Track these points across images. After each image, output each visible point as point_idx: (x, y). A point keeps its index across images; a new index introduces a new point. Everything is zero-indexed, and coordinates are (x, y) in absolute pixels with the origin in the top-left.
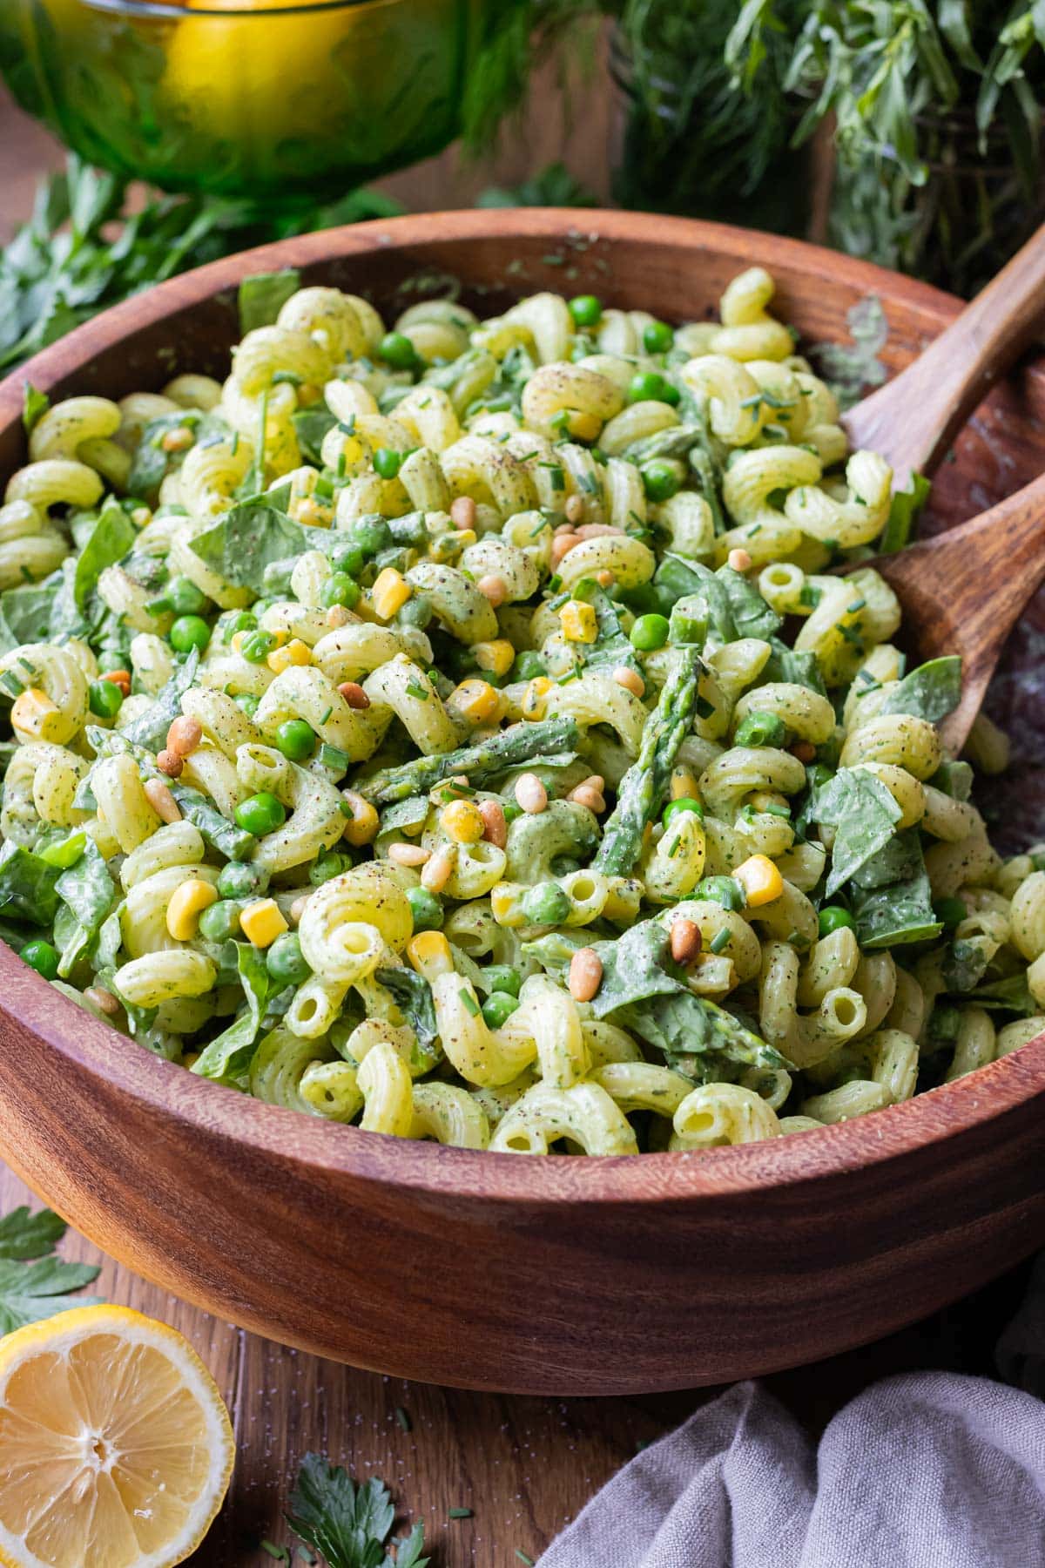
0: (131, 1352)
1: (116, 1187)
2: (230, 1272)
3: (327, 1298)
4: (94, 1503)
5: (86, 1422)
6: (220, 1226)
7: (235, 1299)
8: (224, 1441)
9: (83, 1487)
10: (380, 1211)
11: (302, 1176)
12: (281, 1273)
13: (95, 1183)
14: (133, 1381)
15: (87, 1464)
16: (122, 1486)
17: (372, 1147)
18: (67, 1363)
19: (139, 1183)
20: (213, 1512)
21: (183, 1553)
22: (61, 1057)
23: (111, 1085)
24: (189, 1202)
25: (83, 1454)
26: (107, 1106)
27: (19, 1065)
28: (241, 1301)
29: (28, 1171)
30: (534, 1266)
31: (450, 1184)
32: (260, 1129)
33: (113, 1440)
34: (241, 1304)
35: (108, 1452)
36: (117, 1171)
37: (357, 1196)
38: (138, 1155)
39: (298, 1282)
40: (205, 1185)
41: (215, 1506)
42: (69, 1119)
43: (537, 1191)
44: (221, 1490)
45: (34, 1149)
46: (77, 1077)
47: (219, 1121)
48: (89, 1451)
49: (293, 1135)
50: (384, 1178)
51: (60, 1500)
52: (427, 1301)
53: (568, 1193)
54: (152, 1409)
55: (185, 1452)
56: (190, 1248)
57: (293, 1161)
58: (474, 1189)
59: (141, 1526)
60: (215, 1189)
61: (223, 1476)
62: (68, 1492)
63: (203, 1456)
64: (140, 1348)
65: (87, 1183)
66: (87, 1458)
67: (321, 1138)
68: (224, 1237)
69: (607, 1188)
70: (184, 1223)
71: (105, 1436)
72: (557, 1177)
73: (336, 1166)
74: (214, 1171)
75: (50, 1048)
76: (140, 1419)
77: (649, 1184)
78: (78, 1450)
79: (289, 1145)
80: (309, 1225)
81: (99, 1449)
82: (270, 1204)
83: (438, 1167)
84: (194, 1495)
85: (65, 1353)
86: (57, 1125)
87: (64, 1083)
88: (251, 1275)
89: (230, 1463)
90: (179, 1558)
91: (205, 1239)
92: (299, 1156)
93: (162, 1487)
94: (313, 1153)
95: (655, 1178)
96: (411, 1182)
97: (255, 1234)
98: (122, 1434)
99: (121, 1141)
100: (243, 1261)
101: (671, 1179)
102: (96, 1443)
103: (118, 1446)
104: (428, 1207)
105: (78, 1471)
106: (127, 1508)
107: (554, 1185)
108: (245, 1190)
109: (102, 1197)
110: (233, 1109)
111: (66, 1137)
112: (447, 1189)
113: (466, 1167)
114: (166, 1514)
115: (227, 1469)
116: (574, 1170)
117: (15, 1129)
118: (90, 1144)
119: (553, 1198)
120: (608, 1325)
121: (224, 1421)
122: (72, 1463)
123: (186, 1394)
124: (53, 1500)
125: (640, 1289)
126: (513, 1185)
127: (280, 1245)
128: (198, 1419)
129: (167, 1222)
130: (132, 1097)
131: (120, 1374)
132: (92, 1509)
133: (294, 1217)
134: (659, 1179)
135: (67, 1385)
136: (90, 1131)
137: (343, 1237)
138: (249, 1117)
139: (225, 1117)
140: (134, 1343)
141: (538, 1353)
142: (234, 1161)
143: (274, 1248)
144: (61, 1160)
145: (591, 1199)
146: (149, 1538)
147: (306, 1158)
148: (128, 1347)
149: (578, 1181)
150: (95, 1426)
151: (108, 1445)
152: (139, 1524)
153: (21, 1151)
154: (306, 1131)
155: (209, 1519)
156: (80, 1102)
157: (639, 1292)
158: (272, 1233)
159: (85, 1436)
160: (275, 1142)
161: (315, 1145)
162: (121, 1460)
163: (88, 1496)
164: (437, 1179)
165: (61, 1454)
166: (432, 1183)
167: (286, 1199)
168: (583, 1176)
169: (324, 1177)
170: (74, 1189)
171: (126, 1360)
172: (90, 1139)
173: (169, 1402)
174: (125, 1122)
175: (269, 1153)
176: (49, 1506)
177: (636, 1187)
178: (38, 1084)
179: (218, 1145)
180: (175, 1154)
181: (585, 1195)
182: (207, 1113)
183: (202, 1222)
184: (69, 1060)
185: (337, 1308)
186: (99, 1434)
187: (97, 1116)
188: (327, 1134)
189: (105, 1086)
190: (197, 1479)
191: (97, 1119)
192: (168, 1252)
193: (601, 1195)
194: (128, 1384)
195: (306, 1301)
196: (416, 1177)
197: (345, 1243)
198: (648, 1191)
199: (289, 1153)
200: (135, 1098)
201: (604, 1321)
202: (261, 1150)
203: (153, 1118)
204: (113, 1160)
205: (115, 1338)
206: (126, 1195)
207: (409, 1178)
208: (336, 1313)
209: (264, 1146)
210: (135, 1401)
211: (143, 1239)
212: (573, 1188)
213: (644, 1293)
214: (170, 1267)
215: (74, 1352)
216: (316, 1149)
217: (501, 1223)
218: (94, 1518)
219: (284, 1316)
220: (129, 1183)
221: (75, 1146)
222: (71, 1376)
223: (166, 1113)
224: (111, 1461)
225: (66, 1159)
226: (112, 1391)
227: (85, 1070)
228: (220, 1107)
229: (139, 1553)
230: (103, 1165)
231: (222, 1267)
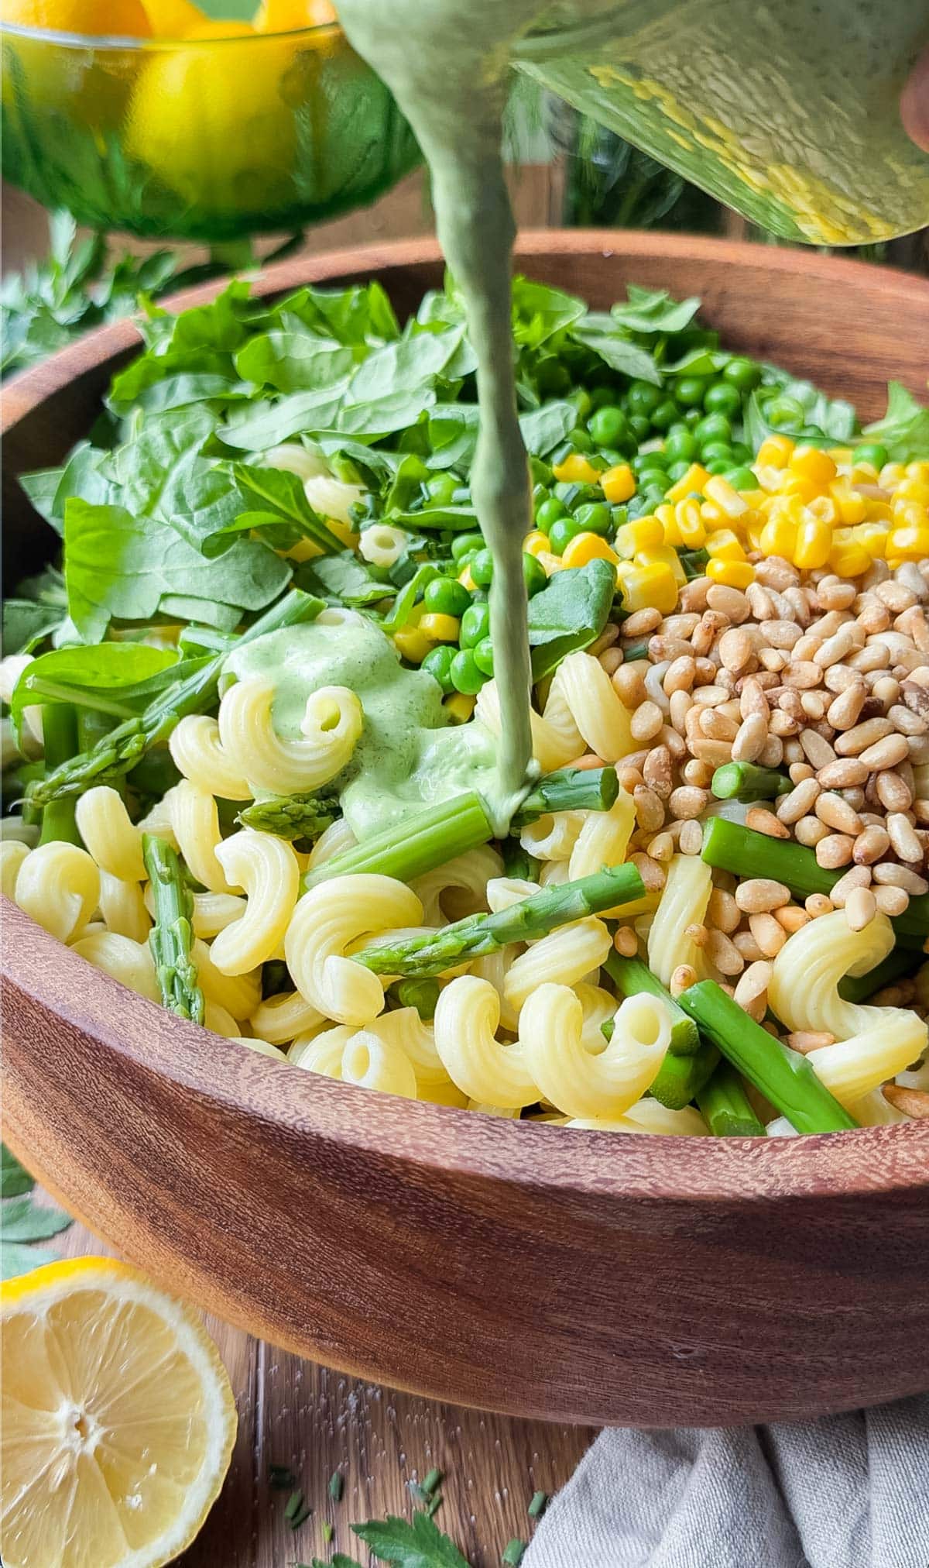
0: (118, 1310)
1: (171, 1207)
2: (315, 1306)
3: (439, 1334)
4: (73, 1491)
5: (65, 1392)
6: (304, 1250)
7: (320, 1337)
8: (224, 1412)
9: (60, 1472)
10: (517, 1221)
11: (415, 1181)
12: (379, 1306)
13: (143, 1203)
14: (120, 1344)
15: (66, 1444)
16: (107, 1471)
17: (504, 1138)
18: (44, 1326)
19: (200, 1202)
20: (211, 1496)
21: (178, 1547)
22: (97, 1046)
23: (162, 1078)
24: (264, 1223)
25: (62, 1433)
26: (158, 1105)
27: (45, 1061)
28: (326, 1338)
29: (63, 1190)
30: (714, 1283)
31: (613, 1182)
32: (357, 1122)
33: (97, 1415)
34: (326, 1343)
35: (91, 1429)
36: (172, 1188)
37: (488, 1205)
38: (197, 1166)
39: (402, 1316)
40: (285, 1200)
41: (214, 1488)
42: (110, 1126)
43: (727, 1186)
44: (221, 1470)
45: (68, 1164)
46: (119, 1071)
47: (304, 1115)
48: (69, 1429)
49: (400, 1128)
50: (524, 1178)
51: (33, 1488)
52: (571, 1332)
53: (766, 1186)
54: (142, 1377)
55: (180, 1426)
56: (264, 1278)
57: (404, 1162)
58: (644, 1186)
59: (129, 1518)
60: (299, 1204)
61: (223, 1452)
62: (45, 1478)
63: (200, 1431)
64: (128, 1307)
65: (133, 1204)
66: (65, 1438)
67: (438, 1130)
68: (307, 1264)
69: (816, 1178)
70: (257, 1249)
71: (88, 1411)
72: (748, 1166)
73: (461, 1166)
74: (298, 1181)
75: (83, 1035)
76: (127, 1389)
77: (867, 1168)
78: (55, 1428)
79: (398, 1142)
80: (419, 1244)
81: (80, 1425)
82: (370, 1220)
83: (593, 1160)
84: (189, 1477)
85: (42, 1314)
86: (95, 1133)
87: (102, 1080)
88: (342, 1309)
89: (230, 1436)
90: (172, 1552)
91: (284, 1267)
92: (412, 1154)
93: (153, 1468)
94: (431, 1151)
95: (873, 1161)
96: (560, 1182)
97: (350, 1259)
98: (106, 1408)
99: (176, 1148)
100: (334, 1292)
101: (894, 1160)
102: (77, 1419)
103: (102, 1422)
104: (583, 1214)
105: (56, 1452)
106: (113, 1496)
107: (746, 1177)
108: (337, 1203)
109: (153, 1220)
110: (321, 1098)
111: (106, 1148)
112: (609, 1189)
113: (628, 1158)
114: (159, 1502)
115: (228, 1444)
116: (767, 1156)
117: (45, 1142)
118: (136, 1155)
119: (749, 1195)
120: (794, 1349)
121: (224, 1388)
122: (49, 1444)
123: (180, 1359)
124: (25, 1488)
125: (842, 1303)
126: (693, 1179)
127: (383, 1271)
128: (194, 1387)
129: (235, 1246)
130: (189, 1091)
131: (106, 1335)
132: (72, 1497)
133: (401, 1237)
134: (881, 1163)
135: (44, 1352)
136: (136, 1139)
137: (466, 1257)
138: (342, 1107)
139: (312, 1110)
140: (122, 1301)
141: (702, 1388)
142: (325, 1167)
143: (373, 1274)
144: (101, 1177)
145: (797, 1193)
146: (138, 1531)
147: (421, 1158)
148: (114, 1305)
149: (776, 1169)
150: (76, 1400)
151: (92, 1421)
152: (126, 1514)
153: (54, 1168)
154: (416, 1122)
155: (207, 1504)
156: (123, 1102)
157: (840, 1308)
158: (373, 1257)
159: (65, 1410)
160: (380, 1138)
161: (431, 1139)
162: (105, 1438)
163: (66, 1482)
164: (593, 1177)
165: (38, 1432)
166: (588, 1182)
167: (394, 1213)
168: (780, 1162)
169: (445, 1181)
170: (118, 1210)
171: (113, 1320)
172: (137, 1149)
173: (161, 1368)
174: (182, 1126)
175: (373, 1153)
176: (21, 1495)
177: (853, 1174)
178: (69, 1084)
179: (304, 1147)
180: (246, 1162)
181: (790, 1188)
182: (288, 1106)
183: (281, 1247)
184: (108, 1050)
185: (451, 1345)
186: (80, 1409)
187: (145, 1119)
188: (447, 1124)
189: (155, 1080)
190: (193, 1458)
191: (143, 1122)
192: (236, 1284)
193: (810, 1186)
194: (115, 1347)
195: (411, 1337)
196: (566, 1175)
197: (468, 1265)
198: (869, 1180)
199: (399, 1153)
200: (195, 1092)
201: (791, 1345)
202: (361, 1150)
203: (217, 1117)
204: (165, 1174)
205: (99, 1295)
206: (184, 1218)
207: (558, 1177)
208: (448, 1352)
209: (365, 1146)
210: (123, 1368)
211: (205, 1269)
212: (772, 1180)
213: (848, 1309)
214: (238, 1300)
215: (53, 1312)
216: (432, 1145)
217: (679, 1232)
218: (74, 1506)
219: (380, 1355)
220: (185, 1201)
221: (119, 1159)
222: (48, 1342)
223: (236, 1109)
224: (94, 1440)
225: (108, 1176)
226: (96, 1359)
227: (129, 1061)
228: (305, 1096)
229: (128, 1551)
230: (153, 1181)
231: (304, 1300)
